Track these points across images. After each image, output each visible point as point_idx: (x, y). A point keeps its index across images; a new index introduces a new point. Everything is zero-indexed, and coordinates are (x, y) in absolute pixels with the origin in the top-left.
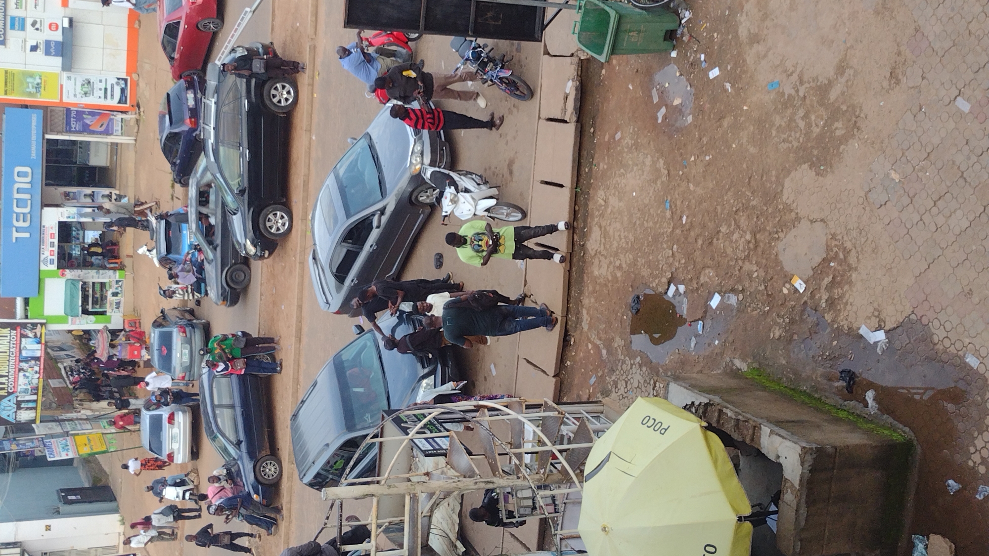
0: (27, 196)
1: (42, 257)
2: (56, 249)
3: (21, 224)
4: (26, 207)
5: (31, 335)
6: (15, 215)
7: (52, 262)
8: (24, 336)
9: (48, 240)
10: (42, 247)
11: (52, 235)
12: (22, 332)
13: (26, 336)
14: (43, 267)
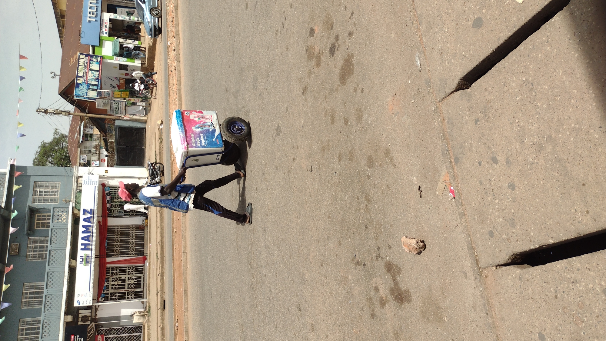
0: (95, 6)
1: (101, 31)
2: (108, 28)
3: (91, 15)
4: (94, 9)
5: (95, 60)
6: (88, 12)
7: (106, 33)
8: (91, 60)
9: (104, 25)
10: (101, 27)
11: (106, 23)
12: (91, 59)
13: (93, 61)
14: (101, 35)
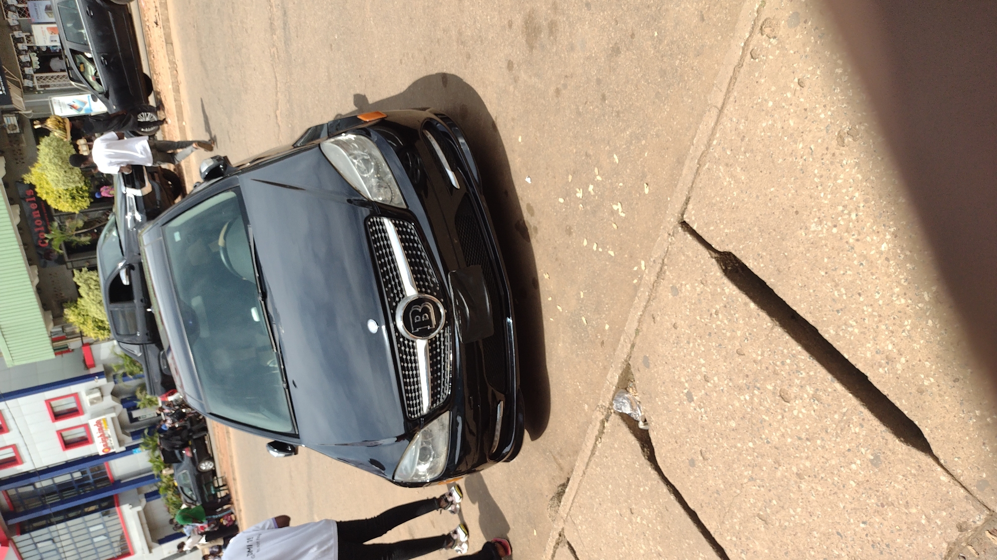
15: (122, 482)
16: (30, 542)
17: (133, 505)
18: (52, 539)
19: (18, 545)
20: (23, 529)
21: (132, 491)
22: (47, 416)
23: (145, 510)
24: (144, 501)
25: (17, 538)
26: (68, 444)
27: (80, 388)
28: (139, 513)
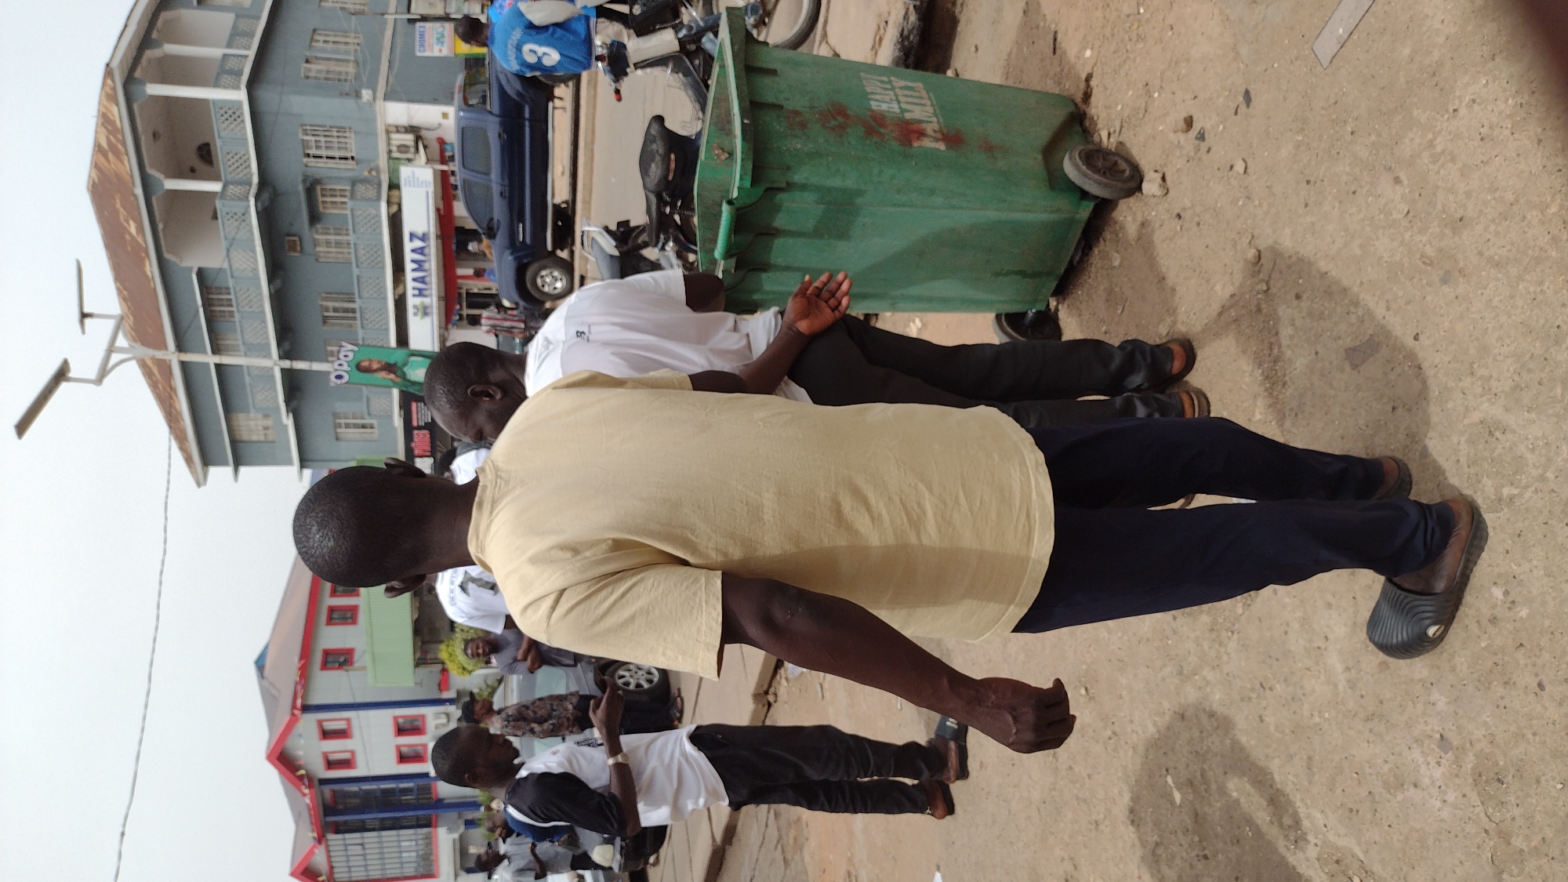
15: (445, 801)
16: (341, 842)
17: (450, 830)
18: (362, 844)
19: (330, 843)
20: (338, 829)
21: (453, 814)
22: (391, 729)
23: (461, 837)
24: (462, 828)
25: (331, 836)
26: (403, 758)
27: (428, 711)
28: (454, 840)
